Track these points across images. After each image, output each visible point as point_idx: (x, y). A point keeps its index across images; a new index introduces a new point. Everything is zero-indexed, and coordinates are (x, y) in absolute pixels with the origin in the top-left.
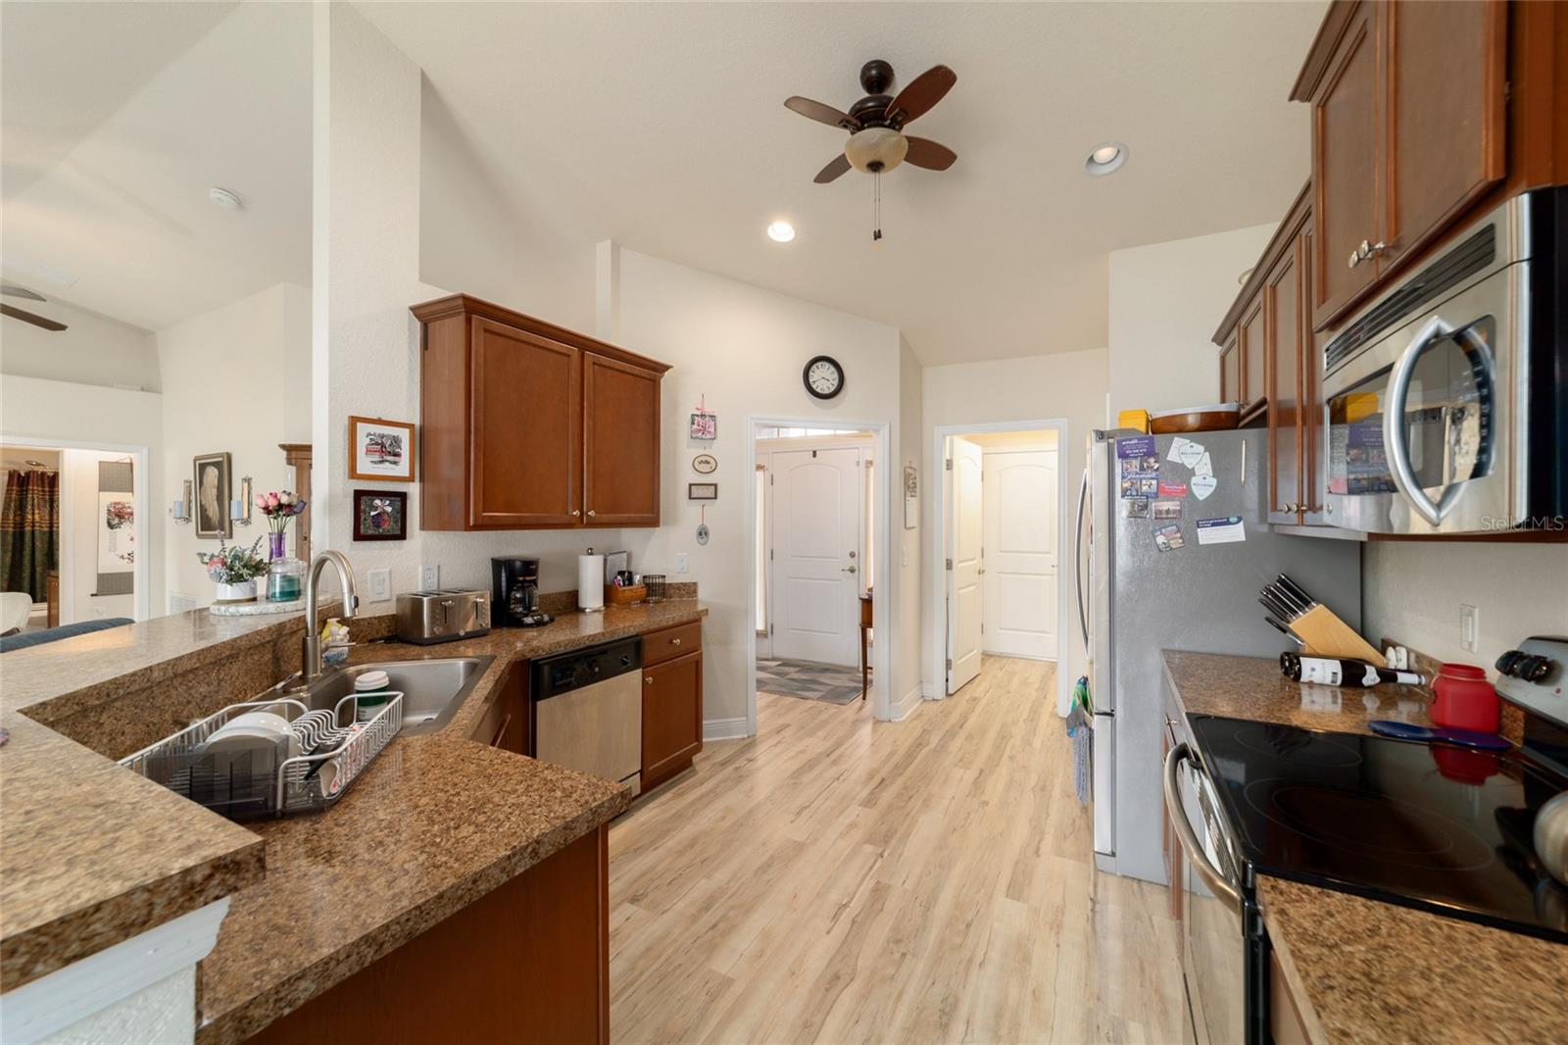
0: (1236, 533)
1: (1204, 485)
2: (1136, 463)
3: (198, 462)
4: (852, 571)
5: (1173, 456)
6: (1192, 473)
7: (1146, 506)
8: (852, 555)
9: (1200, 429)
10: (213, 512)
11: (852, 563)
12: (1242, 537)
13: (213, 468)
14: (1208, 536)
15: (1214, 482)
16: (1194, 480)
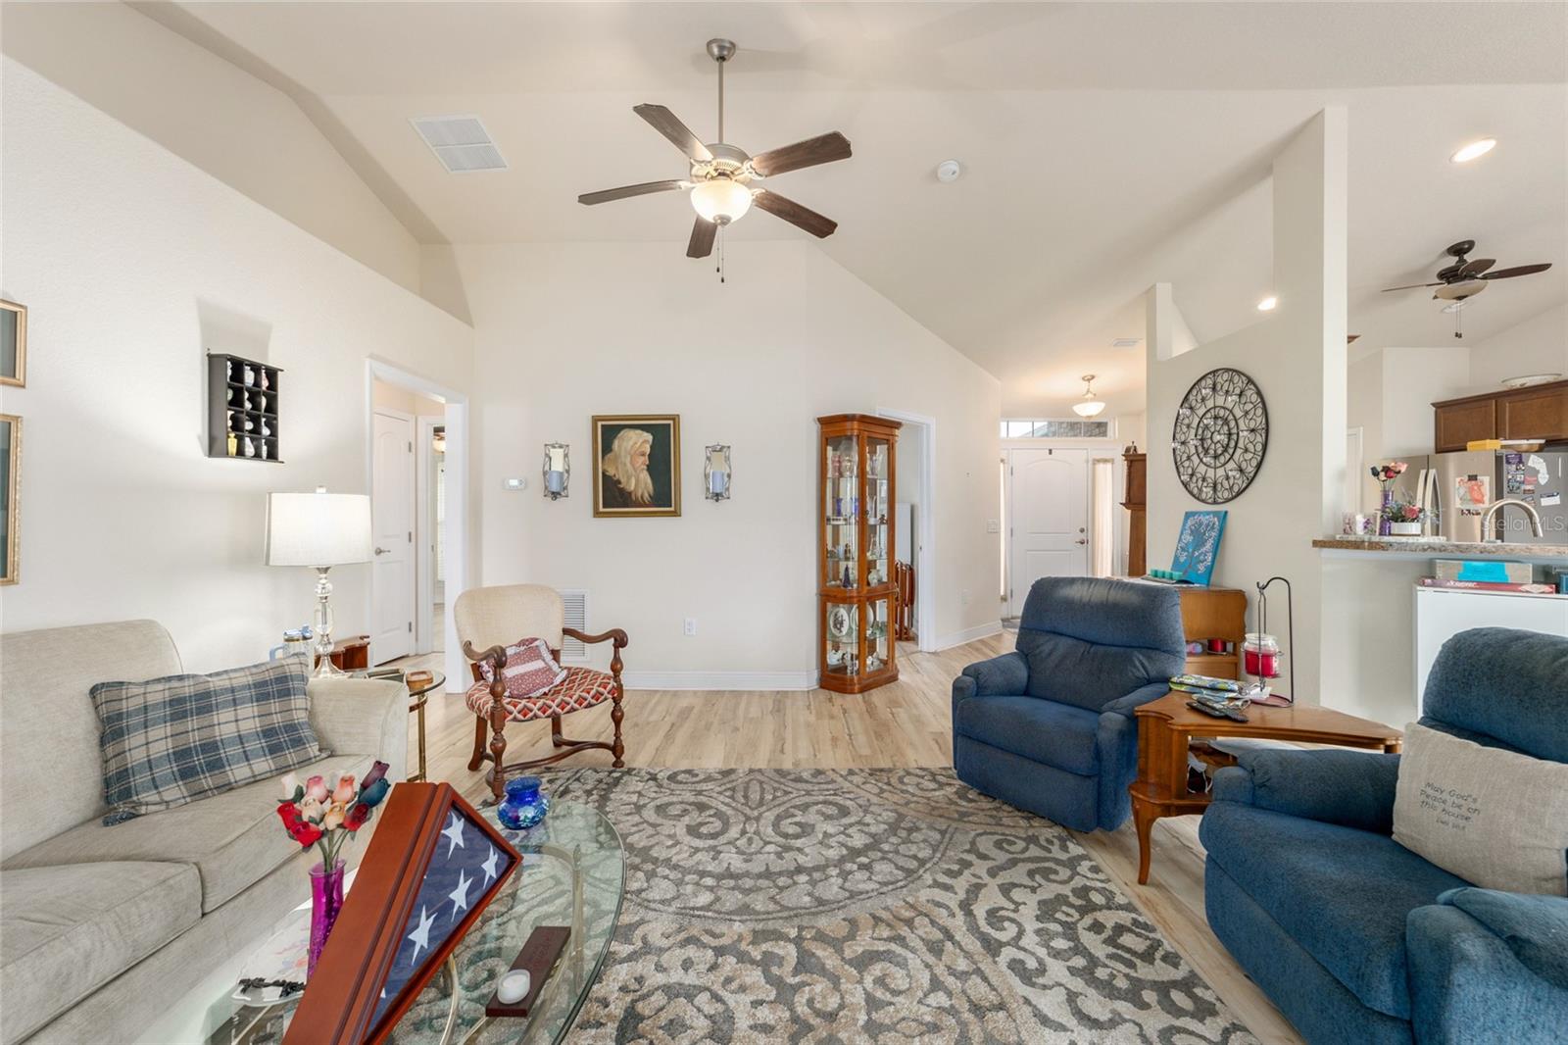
0: (1556, 500)
1: (1543, 478)
2: (1514, 466)
3: (600, 424)
4: (1082, 543)
5: (1530, 464)
6: (1538, 472)
7: (1518, 488)
8: (1082, 531)
9: (1536, 452)
10: (639, 482)
11: (1083, 536)
12: (1559, 502)
13: (639, 432)
14: (1546, 502)
15: (1547, 476)
16: (1539, 475)
